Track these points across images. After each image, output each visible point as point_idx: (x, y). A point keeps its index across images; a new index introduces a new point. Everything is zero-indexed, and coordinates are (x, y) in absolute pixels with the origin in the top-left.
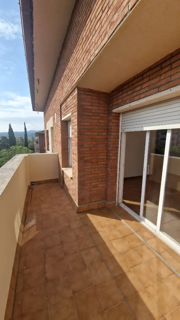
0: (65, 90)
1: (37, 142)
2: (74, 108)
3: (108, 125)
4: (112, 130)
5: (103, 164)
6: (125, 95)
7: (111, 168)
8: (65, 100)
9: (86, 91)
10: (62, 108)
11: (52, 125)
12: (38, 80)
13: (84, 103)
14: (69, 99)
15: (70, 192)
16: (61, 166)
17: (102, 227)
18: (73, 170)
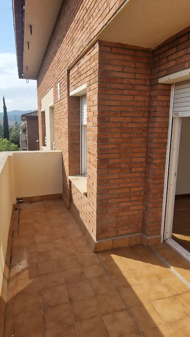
0: (78, 44)
1: (24, 131)
2: (93, 76)
3: (149, 106)
4: (157, 114)
5: (141, 172)
6: (182, 53)
7: (154, 179)
8: (77, 62)
9: (114, 47)
10: (70, 74)
11: (53, 104)
12: (31, 27)
13: (110, 68)
14: (83, 61)
15: (83, 217)
16: (67, 172)
17: (137, 278)
18: (88, 181)
